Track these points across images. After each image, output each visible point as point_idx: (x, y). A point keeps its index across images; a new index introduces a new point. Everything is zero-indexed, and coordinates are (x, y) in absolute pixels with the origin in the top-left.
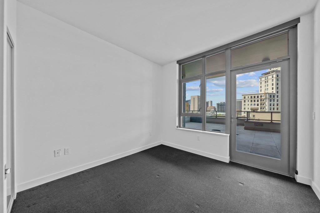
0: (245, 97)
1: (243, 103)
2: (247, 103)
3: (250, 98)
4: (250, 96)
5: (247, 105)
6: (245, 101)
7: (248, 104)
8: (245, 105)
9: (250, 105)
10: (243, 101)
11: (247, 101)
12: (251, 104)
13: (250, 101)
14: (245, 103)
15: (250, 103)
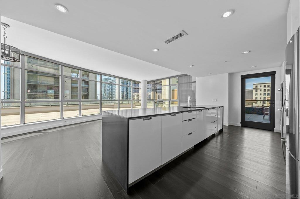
0: (256, 87)
1: (254, 93)
2: (259, 92)
3: (263, 87)
4: (263, 86)
5: (259, 94)
6: (256, 91)
7: (261, 94)
8: (256, 94)
9: (263, 94)
10: (254, 91)
11: (259, 91)
12: (265, 94)
13: (263, 90)
14: (256, 93)
15: (263, 92)
